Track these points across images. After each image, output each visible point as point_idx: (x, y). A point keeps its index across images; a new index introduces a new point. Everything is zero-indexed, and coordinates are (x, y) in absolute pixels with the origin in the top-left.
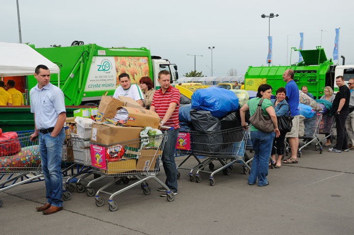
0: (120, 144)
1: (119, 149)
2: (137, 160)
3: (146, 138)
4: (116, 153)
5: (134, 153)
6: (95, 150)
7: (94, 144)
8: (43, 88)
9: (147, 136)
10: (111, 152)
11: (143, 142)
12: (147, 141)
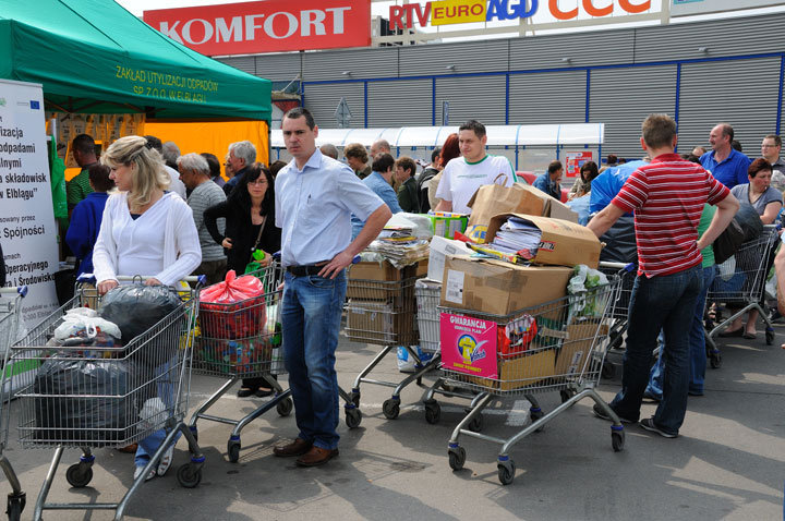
0: (529, 312)
1: (526, 326)
2: (558, 351)
3: (580, 294)
4: (521, 336)
5: (554, 333)
6: (456, 327)
7: (455, 313)
8: (307, 164)
9: (583, 289)
10: (512, 335)
11: (573, 305)
12: (582, 303)
